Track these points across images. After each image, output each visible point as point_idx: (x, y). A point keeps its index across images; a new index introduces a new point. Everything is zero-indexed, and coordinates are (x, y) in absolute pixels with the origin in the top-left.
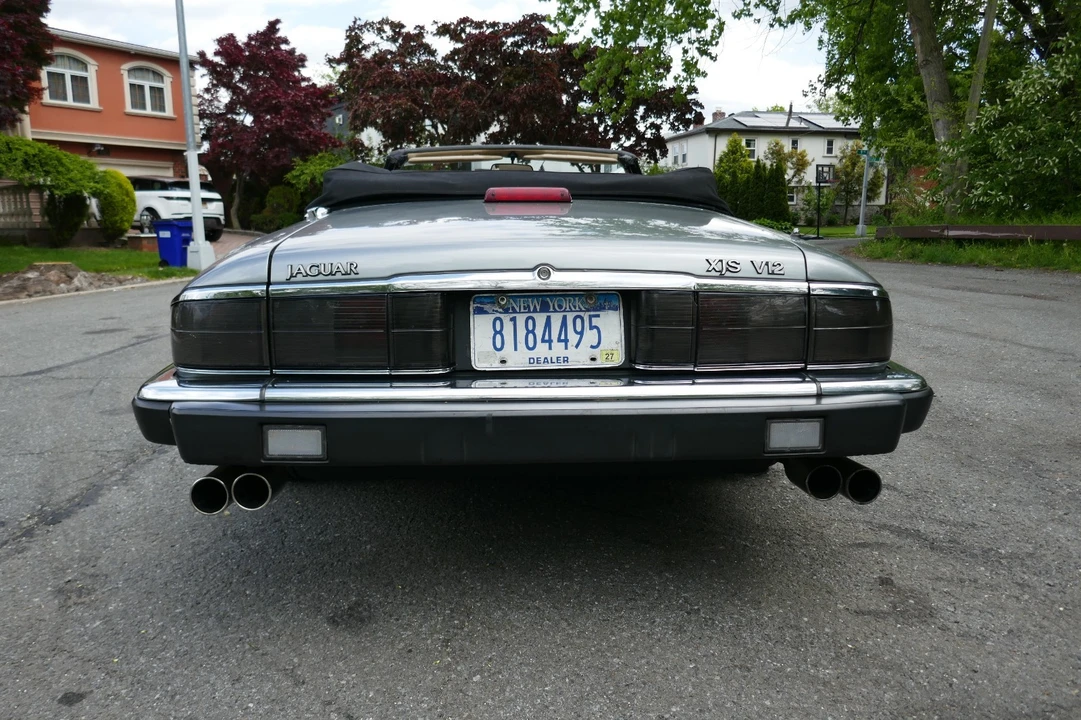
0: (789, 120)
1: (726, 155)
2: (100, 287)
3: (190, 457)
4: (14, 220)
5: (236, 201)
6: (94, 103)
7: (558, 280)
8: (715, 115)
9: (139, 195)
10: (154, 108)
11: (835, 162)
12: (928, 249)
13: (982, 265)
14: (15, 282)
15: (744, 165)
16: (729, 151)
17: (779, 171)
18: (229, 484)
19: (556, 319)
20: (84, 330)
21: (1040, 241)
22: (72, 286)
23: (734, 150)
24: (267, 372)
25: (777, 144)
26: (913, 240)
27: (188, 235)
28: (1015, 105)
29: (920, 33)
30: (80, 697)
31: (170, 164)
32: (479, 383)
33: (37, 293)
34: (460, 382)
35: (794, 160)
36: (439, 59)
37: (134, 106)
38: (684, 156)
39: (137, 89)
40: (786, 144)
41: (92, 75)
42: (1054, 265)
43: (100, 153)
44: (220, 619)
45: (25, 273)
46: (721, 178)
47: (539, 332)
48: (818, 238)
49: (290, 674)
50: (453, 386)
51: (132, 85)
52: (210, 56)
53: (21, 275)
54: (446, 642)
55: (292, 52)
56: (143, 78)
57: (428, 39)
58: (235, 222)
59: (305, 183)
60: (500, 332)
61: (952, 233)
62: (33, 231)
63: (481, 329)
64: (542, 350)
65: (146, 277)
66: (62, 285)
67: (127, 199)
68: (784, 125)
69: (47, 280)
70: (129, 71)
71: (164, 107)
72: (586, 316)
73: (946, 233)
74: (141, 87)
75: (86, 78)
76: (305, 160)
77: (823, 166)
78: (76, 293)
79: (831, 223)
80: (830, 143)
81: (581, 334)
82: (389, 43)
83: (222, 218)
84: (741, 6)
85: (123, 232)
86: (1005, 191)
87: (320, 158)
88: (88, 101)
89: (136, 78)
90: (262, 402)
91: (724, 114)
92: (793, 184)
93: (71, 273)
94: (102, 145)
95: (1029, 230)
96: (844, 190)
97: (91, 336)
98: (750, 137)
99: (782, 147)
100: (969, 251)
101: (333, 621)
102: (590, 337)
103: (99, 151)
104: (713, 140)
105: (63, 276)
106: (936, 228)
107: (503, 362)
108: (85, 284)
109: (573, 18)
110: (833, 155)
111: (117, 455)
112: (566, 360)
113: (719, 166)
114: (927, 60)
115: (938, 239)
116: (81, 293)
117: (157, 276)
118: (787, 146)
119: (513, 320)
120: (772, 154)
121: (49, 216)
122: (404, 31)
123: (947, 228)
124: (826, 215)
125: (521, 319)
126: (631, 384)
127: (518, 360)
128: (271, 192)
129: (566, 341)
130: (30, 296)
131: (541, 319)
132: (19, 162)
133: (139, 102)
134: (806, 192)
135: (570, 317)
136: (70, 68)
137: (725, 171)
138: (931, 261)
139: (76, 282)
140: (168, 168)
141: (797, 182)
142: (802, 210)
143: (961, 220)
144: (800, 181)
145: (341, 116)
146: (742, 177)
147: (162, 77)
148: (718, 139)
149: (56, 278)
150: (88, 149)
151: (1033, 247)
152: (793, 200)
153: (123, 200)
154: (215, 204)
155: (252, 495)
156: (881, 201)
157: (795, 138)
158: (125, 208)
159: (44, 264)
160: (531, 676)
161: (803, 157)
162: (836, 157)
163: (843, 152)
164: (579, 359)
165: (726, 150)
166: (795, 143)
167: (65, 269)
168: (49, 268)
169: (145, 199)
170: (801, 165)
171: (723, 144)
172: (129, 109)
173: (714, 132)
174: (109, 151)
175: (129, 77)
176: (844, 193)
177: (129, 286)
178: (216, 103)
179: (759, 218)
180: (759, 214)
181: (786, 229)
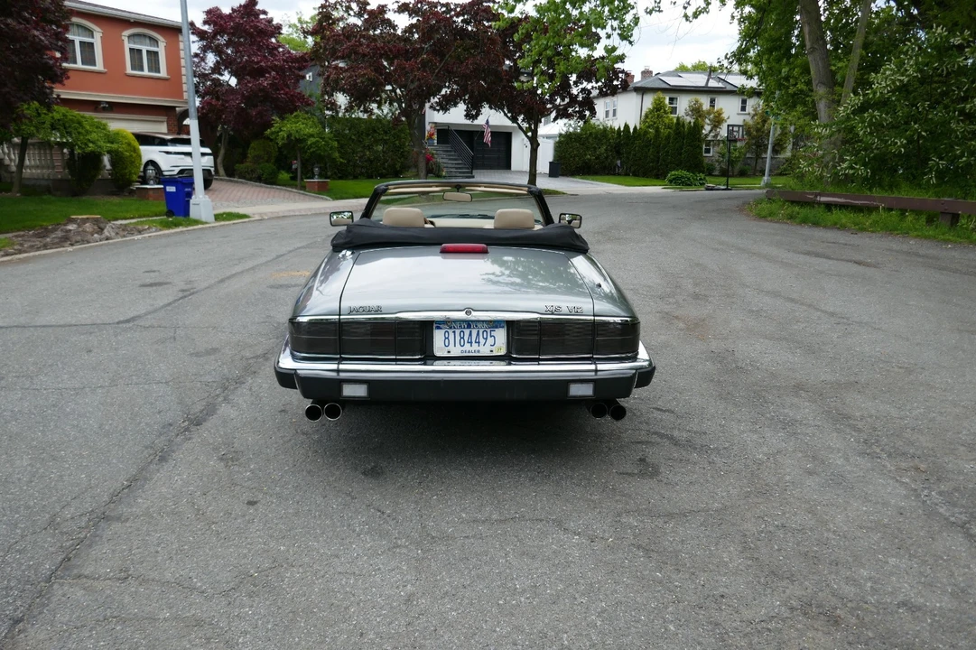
0: (708, 80)
1: (651, 111)
2: (124, 236)
3: (306, 395)
4: (39, 171)
5: (222, 152)
6: (99, 66)
7: (475, 315)
8: (643, 73)
9: (143, 149)
10: (150, 70)
11: (748, 118)
12: (805, 211)
13: (843, 227)
14: (59, 234)
15: (667, 121)
16: (654, 108)
17: (697, 128)
18: (323, 408)
19: (474, 332)
20: (139, 283)
21: (891, 209)
22: (103, 236)
23: (658, 107)
24: (338, 356)
25: (697, 102)
26: (792, 202)
27: (190, 189)
28: (874, 96)
29: (809, 24)
30: (255, 503)
31: (165, 118)
32: (437, 362)
33: (77, 242)
34: (429, 362)
35: (712, 116)
36: (399, 32)
37: (133, 68)
38: (614, 110)
39: (136, 53)
40: (705, 102)
41: (97, 40)
42: (897, 230)
43: (104, 110)
44: (309, 472)
45: (65, 225)
46: (646, 133)
47: (466, 338)
48: (727, 189)
49: (349, 494)
50: (425, 364)
51: (132, 50)
52: (199, 24)
53: (63, 227)
54: (420, 483)
55: (270, 21)
56: (141, 44)
57: (389, 15)
58: (221, 171)
59: (283, 139)
60: (448, 338)
61: (823, 199)
62: (56, 181)
63: (438, 336)
64: (467, 347)
65: (159, 227)
66: (96, 235)
67: (134, 155)
68: (703, 84)
69: (84, 231)
70: (129, 37)
71: (159, 68)
72: (489, 331)
73: (818, 199)
74: (140, 51)
75: (92, 44)
76: (283, 119)
77: (733, 126)
78: (106, 242)
79: (742, 174)
80: (744, 102)
81: (486, 339)
82: (356, 18)
83: (212, 169)
84: (653, 4)
85: (130, 183)
86: (865, 165)
87: (295, 116)
88: (94, 64)
89: (135, 43)
90: (338, 371)
91: (651, 72)
92: (709, 138)
93: (102, 225)
94: (107, 103)
95: (882, 200)
96: (755, 144)
97: (147, 289)
98: (673, 95)
99: (701, 105)
100: (836, 215)
101: (364, 473)
102: (490, 340)
103: (104, 108)
104: (640, 97)
105: (96, 227)
106: (812, 194)
107: (449, 352)
108: (113, 234)
109: (514, 7)
110: (747, 112)
111: (215, 385)
112: (479, 351)
113: (645, 122)
114: (813, 48)
115: (811, 204)
116: (111, 241)
117: (168, 226)
118: (706, 105)
119: (454, 332)
120: (692, 111)
121: (69, 168)
122: (368, 8)
123: (820, 195)
124: (738, 167)
125: (458, 332)
126: (510, 364)
127: (456, 352)
128: (252, 145)
129: (479, 343)
130: (72, 245)
131: (467, 332)
132: (47, 125)
133: (137, 65)
134: (721, 145)
135: (481, 331)
136: (79, 36)
137: (649, 127)
138: (804, 222)
139: (106, 233)
140: (163, 122)
141: (714, 137)
142: (717, 161)
143: (831, 189)
144: (716, 136)
145: (311, 74)
146: (664, 132)
147: (157, 42)
148: (645, 97)
149: (91, 230)
150: (95, 106)
151: (883, 214)
152: (709, 152)
153: (131, 156)
154: (207, 157)
155: (333, 413)
156: (788, 154)
157: (713, 96)
158: (134, 162)
159: (80, 217)
160: (460, 497)
161: (720, 114)
162: (749, 114)
163: (755, 110)
164: (485, 351)
165: (651, 107)
166: (712, 101)
167: (96, 221)
168: (85, 221)
169: (149, 153)
170: (718, 121)
171: (649, 101)
172: (129, 71)
173: (642, 91)
174: (113, 107)
175: (129, 43)
176: (754, 147)
177: (146, 235)
178: (203, 64)
179: (678, 170)
180: (678, 166)
181: (701, 179)
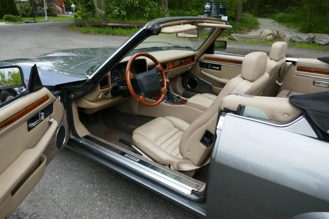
26: (96, 26)
48: (35, 22)
73: (108, 24)
79: (31, 16)
95: (135, 23)
106: (104, 22)
124: (30, 13)
179: (8, 14)
180: (7, 12)
181: (19, 18)
